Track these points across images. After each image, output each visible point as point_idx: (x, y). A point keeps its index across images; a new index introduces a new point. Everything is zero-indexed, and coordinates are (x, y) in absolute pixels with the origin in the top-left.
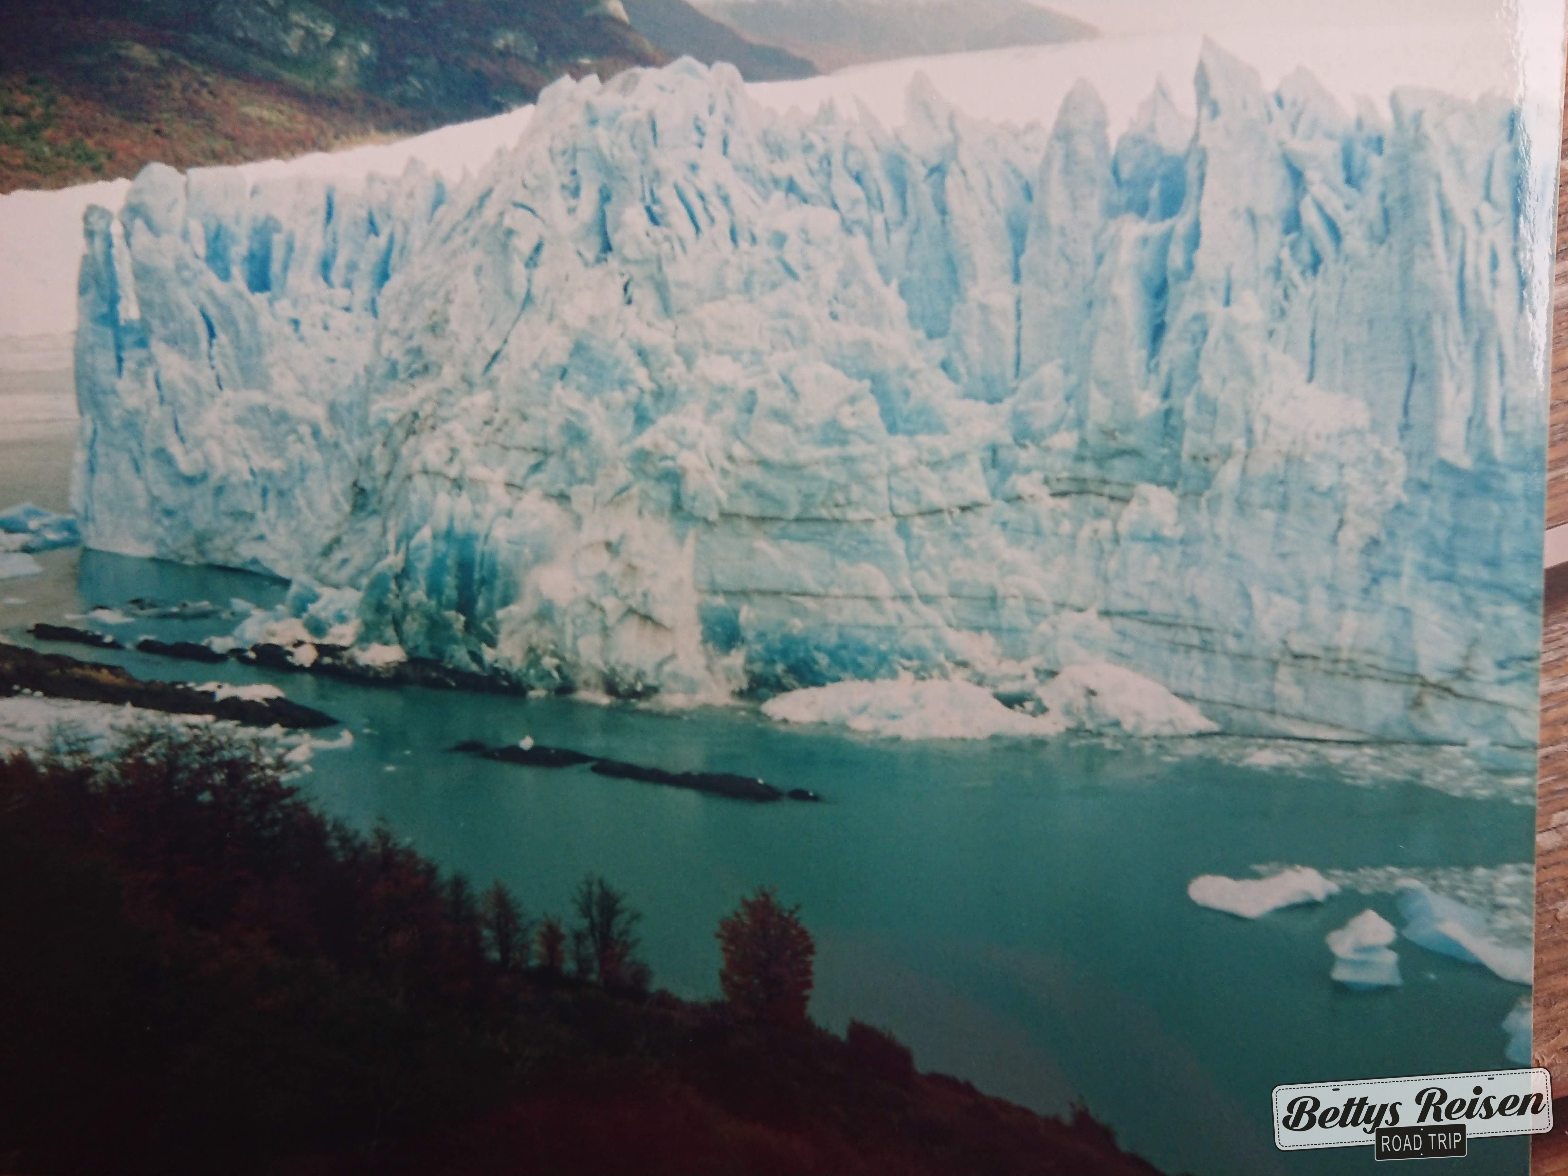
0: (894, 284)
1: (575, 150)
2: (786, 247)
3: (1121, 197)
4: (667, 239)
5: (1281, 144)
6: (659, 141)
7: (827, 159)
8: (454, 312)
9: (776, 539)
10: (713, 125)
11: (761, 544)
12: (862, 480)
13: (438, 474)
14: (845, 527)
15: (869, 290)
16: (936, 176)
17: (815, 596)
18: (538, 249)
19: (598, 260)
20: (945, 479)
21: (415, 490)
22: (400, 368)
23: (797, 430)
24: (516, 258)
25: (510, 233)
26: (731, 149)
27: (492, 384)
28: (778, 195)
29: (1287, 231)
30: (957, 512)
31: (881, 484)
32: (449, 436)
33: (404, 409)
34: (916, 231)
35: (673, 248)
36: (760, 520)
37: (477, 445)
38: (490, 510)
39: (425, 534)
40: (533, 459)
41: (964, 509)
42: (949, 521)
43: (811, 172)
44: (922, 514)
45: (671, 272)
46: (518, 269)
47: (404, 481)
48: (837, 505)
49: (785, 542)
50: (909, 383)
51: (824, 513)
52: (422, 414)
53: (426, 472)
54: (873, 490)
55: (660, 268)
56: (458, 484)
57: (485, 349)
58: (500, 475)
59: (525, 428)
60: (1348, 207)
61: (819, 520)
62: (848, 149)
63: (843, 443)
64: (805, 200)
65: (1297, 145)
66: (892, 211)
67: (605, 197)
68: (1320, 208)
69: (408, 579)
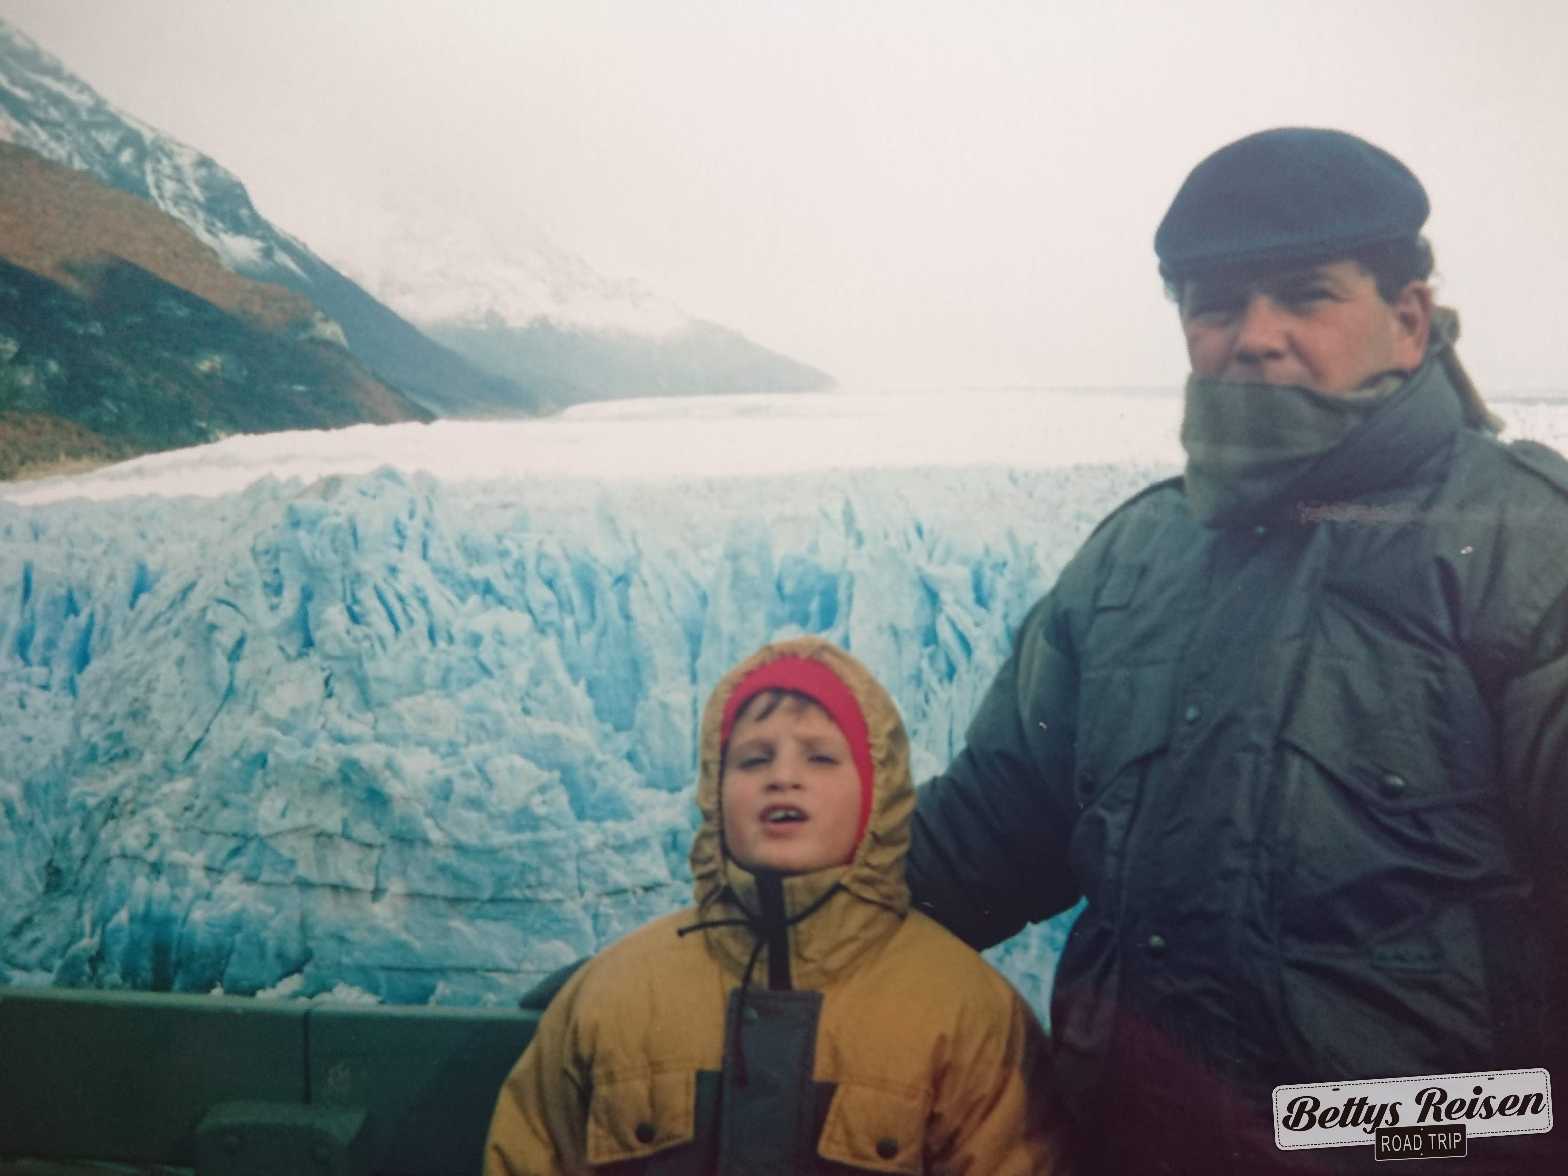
0: (582, 683)
1: (278, 551)
2: (482, 648)
3: (783, 610)
4: (367, 637)
5: (918, 569)
6: (359, 545)
7: (520, 564)
8: (156, 700)
9: (471, 919)
10: (414, 528)
11: (457, 923)
12: (554, 863)
13: (136, 858)
14: (537, 906)
15: (558, 689)
16: (621, 585)
17: (507, 971)
18: (240, 643)
19: (301, 655)
20: (628, 862)
21: (113, 873)
22: (100, 752)
23: (491, 817)
24: (218, 651)
25: (213, 627)
26: (431, 553)
27: (192, 771)
28: (474, 599)
29: (926, 644)
30: (640, 892)
31: (570, 867)
32: (149, 820)
33: (103, 794)
34: (603, 633)
35: (372, 646)
36: (454, 901)
37: (177, 830)
38: (188, 893)
39: (123, 916)
40: (232, 844)
41: (647, 889)
42: (633, 901)
43: (507, 576)
44: (608, 894)
45: (369, 667)
46: (220, 661)
47: (101, 863)
48: (529, 887)
49: (480, 922)
50: (596, 774)
51: (516, 893)
52: (121, 800)
53: (124, 856)
54: (563, 873)
55: (360, 665)
56: (156, 868)
57: (186, 737)
58: (200, 858)
59: (226, 813)
60: (977, 624)
61: (512, 900)
62: (541, 557)
63: (535, 828)
64: (501, 601)
65: (933, 570)
66: (582, 616)
67: (307, 595)
68: (953, 625)
69: (104, 962)
